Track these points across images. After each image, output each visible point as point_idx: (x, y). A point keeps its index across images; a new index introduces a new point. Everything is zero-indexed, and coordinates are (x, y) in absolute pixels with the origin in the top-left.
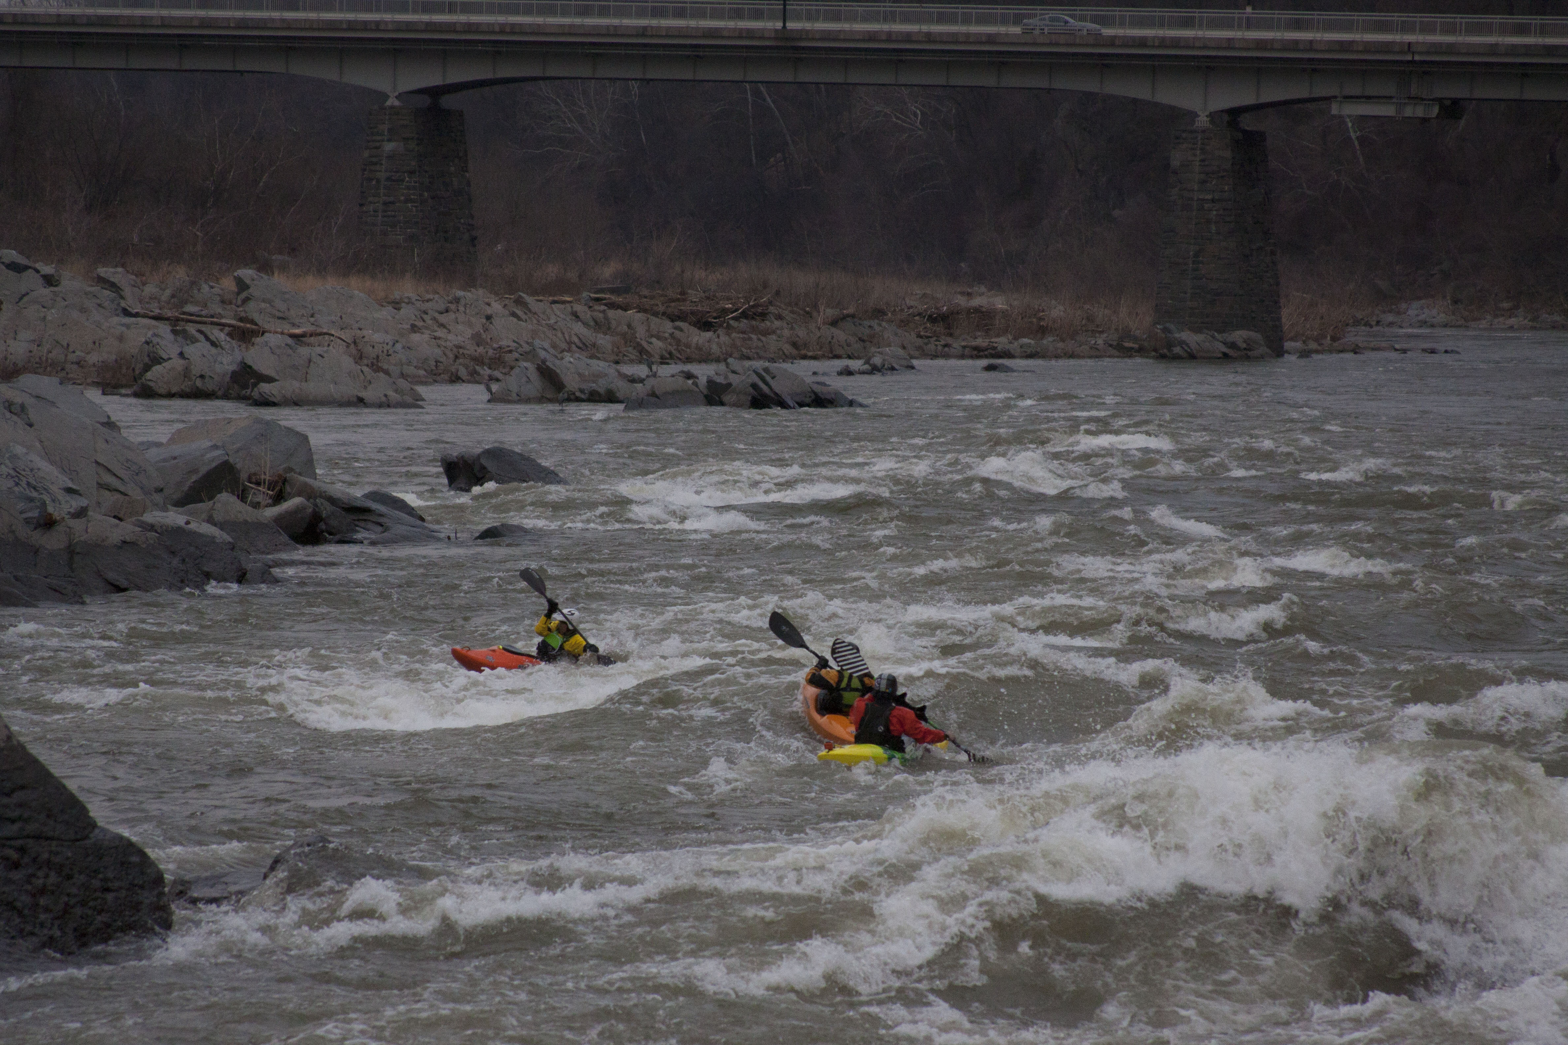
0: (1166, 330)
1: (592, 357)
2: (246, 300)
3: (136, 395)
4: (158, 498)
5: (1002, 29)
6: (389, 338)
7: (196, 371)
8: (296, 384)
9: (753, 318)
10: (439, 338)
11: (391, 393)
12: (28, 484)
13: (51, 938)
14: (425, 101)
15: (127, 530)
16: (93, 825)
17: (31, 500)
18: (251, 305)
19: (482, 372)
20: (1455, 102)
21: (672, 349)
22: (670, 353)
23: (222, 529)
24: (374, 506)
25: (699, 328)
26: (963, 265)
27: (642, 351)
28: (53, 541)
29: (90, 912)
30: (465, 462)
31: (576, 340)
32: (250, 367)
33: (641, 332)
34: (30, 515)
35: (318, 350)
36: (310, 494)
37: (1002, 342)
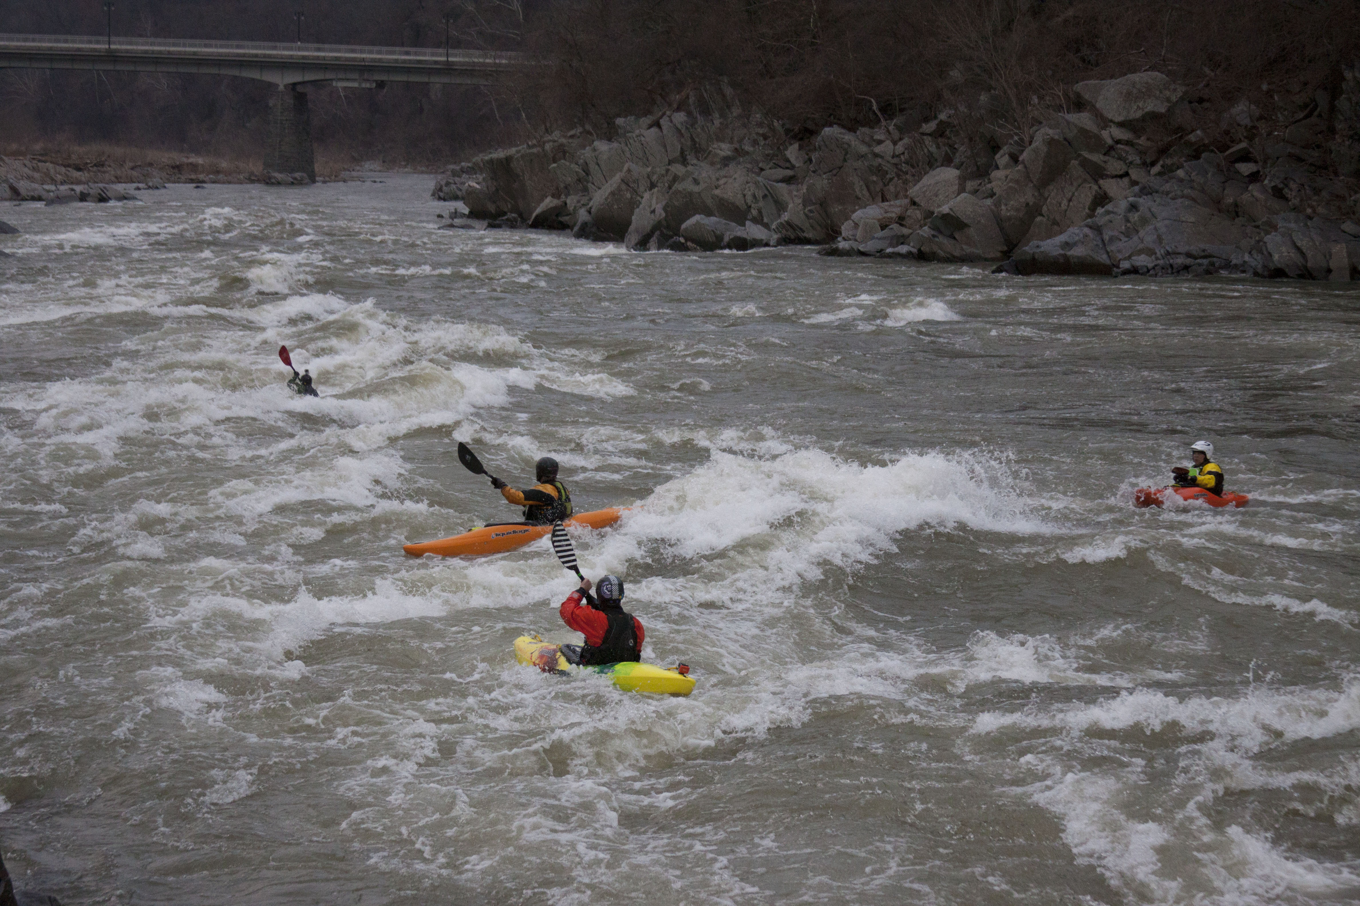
0: (268, 173)
1: (32, 182)
5: (199, 50)
9: (99, 166)
20: (382, 82)
21: (65, 179)
25: (76, 170)
26: (185, 145)
27: (52, 179)
31: (25, 175)
33: (52, 171)
37: (201, 177)
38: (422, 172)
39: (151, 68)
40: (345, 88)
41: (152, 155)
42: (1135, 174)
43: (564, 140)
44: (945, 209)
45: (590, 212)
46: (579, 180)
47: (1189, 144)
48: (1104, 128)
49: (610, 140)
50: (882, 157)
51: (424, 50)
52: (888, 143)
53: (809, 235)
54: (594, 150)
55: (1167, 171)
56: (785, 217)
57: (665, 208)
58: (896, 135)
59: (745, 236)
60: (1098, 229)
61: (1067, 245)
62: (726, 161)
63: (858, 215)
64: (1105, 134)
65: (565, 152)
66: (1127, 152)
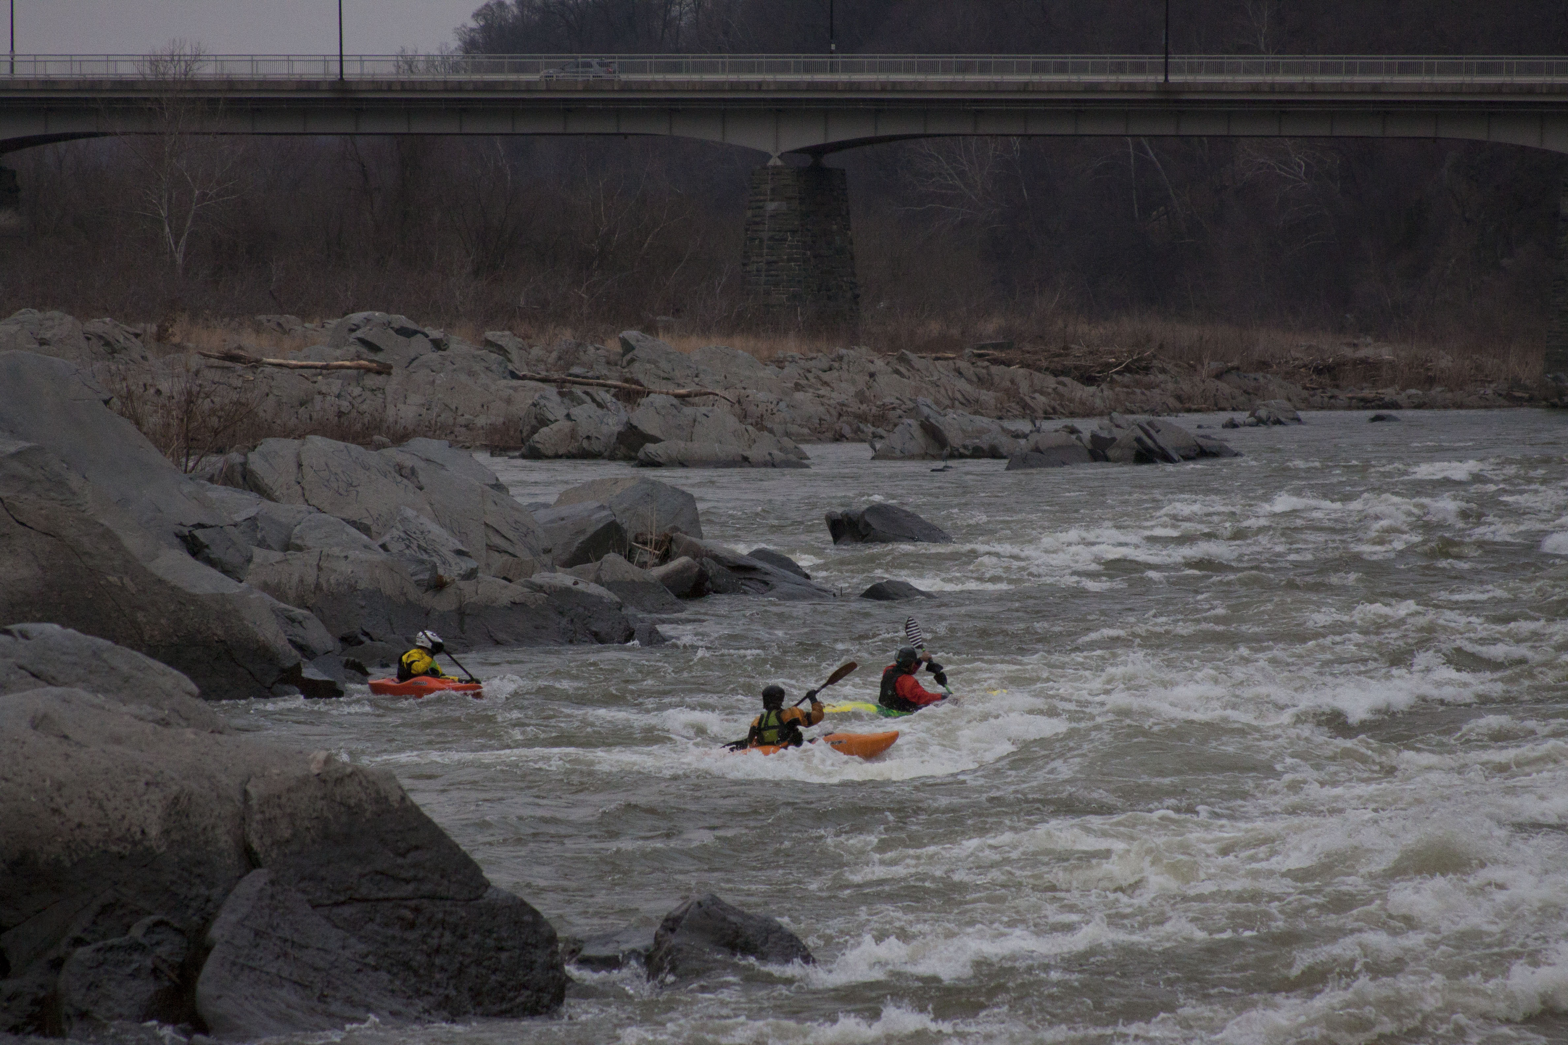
0: (1556, 379)
1: (976, 413)
2: (632, 361)
3: (524, 457)
4: (546, 559)
5: (1387, 79)
6: (773, 397)
7: (582, 431)
8: (682, 444)
9: (1137, 373)
10: (823, 396)
11: (776, 452)
12: (419, 546)
13: (447, 997)
14: (809, 160)
15: (515, 591)
16: (487, 885)
17: (422, 562)
18: (637, 365)
19: (865, 429)
21: (1055, 404)
22: (1054, 408)
23: (609, 589)
24: (759, 564)
25: (1083, 383)
26: (1348, 316)
27: (1025, 406)
28: (444, 603)
29: (484, 972)
30: (850, 519)
31: (959, 396)
32: (636, 427)
33: (1024, 387)
34: (422, 577)
35: (703, 410)
36: (696, 553)
37: (1389, 393)
39: (1267, 128)
41: (1267, 341)
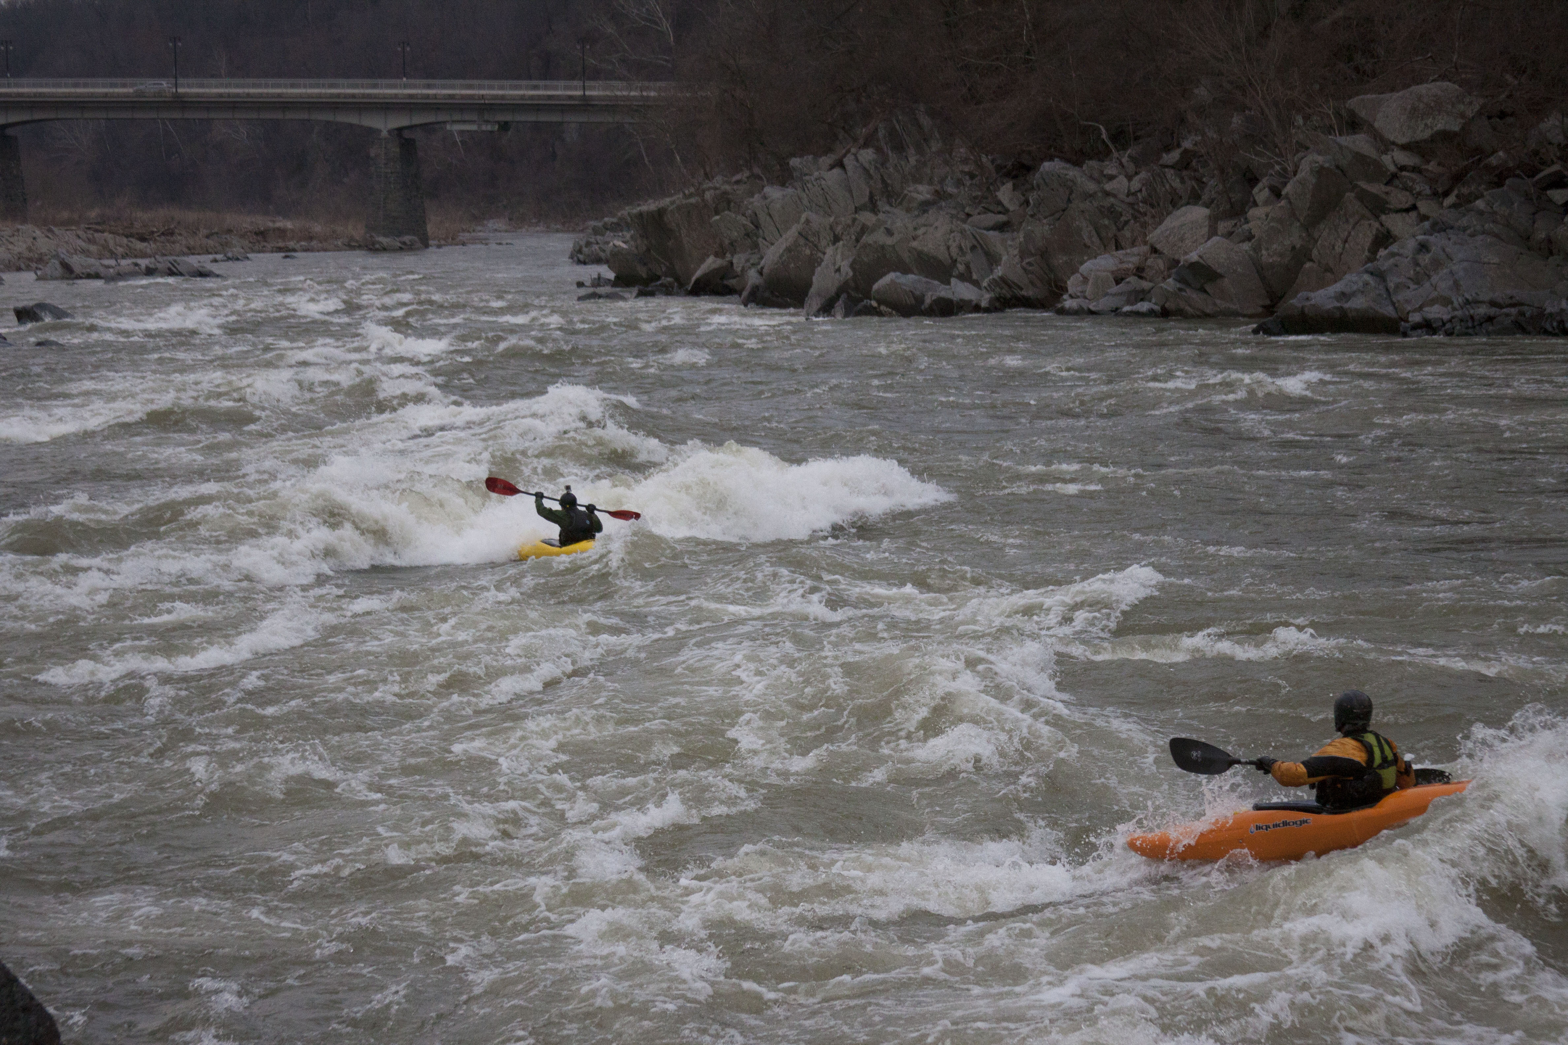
0: (371, 237)
1: (87, 256)
9: (167, 235)
10: (10, 249)
19: (32, 265)
20: (506, 123)
21: (127, 251)
22: (126, 254)
25: (140, 241)
26: (270, 207)
27: (112, 253)
30: (25, 309)
31: (79, 248)
33: (111, 244)
37: (291, 244)
38: (557, 231)
39: (228, 115)
40: (461, 132)
41: (231, 219)
42: (1424, 207)
43: (727, 187)
44: (1194, 257)
45: (761, 273)
46: (747, 235)
47: (1489, 168)
48: (1385, 152)
49: (783, 185)
50: (1115, 196)
51: (555, 83)
52: (1122, 179)
53: (1028, 292)
54: (765, 198)
55: (1464, 202)
56: (999, 271)
57: (852, 266)
58: (1131, 168)
59: (950, 296)
60: (1380, 276)
61: (1343, 296)
62: (925, 206)
63: (1087, 267)
64: (1386, 159)
65: (729, 202)
66: (1413, 181)
